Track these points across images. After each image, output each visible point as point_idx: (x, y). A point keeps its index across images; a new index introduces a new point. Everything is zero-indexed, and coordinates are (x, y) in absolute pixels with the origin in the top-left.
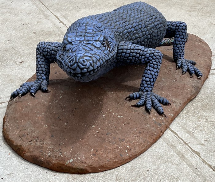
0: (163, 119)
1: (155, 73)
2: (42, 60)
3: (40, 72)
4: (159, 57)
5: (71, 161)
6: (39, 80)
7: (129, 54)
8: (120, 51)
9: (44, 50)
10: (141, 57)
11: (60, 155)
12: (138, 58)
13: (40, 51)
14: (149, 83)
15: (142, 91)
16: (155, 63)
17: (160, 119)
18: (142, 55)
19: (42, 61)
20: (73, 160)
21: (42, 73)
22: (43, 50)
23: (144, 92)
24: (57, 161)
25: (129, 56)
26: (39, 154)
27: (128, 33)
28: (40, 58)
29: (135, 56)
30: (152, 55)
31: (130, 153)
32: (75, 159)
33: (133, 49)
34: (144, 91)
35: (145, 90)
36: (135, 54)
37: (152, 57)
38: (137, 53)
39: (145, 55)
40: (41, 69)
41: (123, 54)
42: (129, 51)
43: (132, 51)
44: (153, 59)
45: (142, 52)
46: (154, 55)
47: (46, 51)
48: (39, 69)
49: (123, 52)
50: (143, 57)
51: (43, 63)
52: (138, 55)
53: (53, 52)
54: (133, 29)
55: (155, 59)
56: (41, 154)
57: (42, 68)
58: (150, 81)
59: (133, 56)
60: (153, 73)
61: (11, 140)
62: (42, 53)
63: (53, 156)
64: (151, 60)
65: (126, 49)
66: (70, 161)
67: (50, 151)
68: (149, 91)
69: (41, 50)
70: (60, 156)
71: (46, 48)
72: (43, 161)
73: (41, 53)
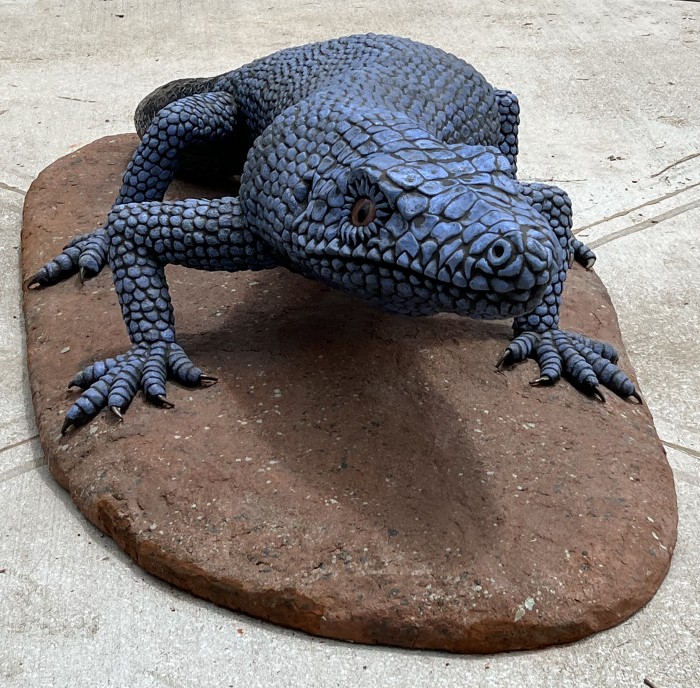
2: (147, 270)
3: (149, 315)
5: (529, 604)
6: (155, 345)
9: (154, 233)
11: (481, 592)
13: (132, 240)
14: (552, 298)
15: (534, 328)
19: (146, 275)
20: (535, 600)
21: (156, 318)
22: (145, 236)
23: (541, 333)
24: (478, 614)
26: (389, 605)
28: (135, 263)
30: (549, 203)
32: (539, 593)
34: (539, 328)
35: (543, 326)
37: (548, 212)
40: (151, 304)
44: (553, 217)
47: (162, 237)
48: (144, 306)
51: (153, 281)
53: (198, 236)
55: (557, 219)
56: (398, 602)
57: (153, 300)
61: (219, 578)
62: (143, 245)
63: (455, 602)
66: (527, 607)
67: (429, 587)
69: (136, 236)
70: (483, 596)
71: (159, 224)
72: (418, 625)
73: (136, 246)
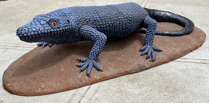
0: (87, 78)
1: (97, 48)
4: (102, 39)
7: (85, 33)
8: (81, 31)
10: (91, 36)
12: (90, 37)
14: (93, 54)
16: (98, 42)
17: (85, 78)
18: (92, 36)
25: (85, 35)
27: (95, 21)
29: (88, 35)
30: (98, 37)
31: (41, 91)
33: (88, 31)
36: (88, 34)
37: (97, 38)
38: (89, 34)
39: (94, 36)
41: (82, 33)
42: (85, 32)
43: (87, 32)
44: (98, 39)
45: (92, 33)
46: (99, 37)
49: (82, 32)
50: (93, 37)
52: (90, 35)
54: (99, 19)
55: (99, 40)
58: (93, 53)
59: (87, 35)
60: (96, 48)
64: (97, 40)
65: (84, 30)
68: (92, 59)
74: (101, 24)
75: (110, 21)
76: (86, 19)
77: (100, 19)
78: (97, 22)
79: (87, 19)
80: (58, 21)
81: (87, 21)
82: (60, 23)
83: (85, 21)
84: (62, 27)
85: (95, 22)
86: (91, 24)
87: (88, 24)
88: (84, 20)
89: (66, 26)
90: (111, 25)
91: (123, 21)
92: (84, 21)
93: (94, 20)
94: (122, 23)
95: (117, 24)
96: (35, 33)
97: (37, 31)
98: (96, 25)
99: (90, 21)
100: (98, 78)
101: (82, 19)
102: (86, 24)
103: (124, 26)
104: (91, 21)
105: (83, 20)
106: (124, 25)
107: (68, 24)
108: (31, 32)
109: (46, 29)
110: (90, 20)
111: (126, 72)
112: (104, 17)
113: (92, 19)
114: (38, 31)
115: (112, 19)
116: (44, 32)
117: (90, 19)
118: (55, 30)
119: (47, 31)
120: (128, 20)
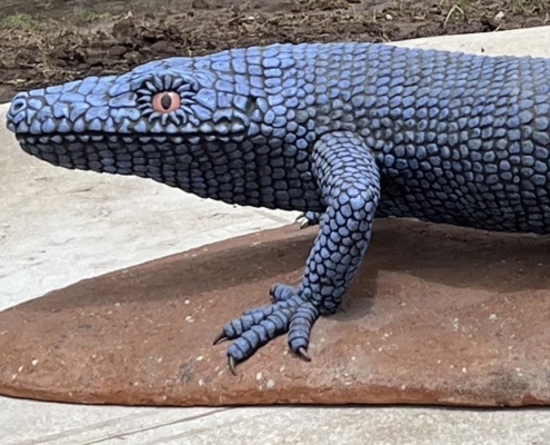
0: (221, 373)
7: (317, 169)
8: (313, 155)
10: (324, 186)
17: (217, 368)
18: (326, 184)
29: (320, 181)
30: (333, 190)
31: (21, 377)
33: (326, 160)
36: (321, 175)
37: (331, 197)
38: (323, 173)
39: (328, 186)
41: (313, 165)
42: (319, 161)
43: (323, 162)
45: (329, 173)
46: (333, 194)
49: (313, 159)
50: (326, 190)
52: (323, 180)
54: (408, 113)
60: (317, 246)
65: (319, 154)
74: (410, 142)
75: (446, 131)
76: (357, 104)
77: (414, 117)
78: (397, 129)
79: (360, 108)
80: (191, 90)
81: (358, 113)
82: (197, 102)
83: (352, 112)
84: (196, 121)
85: (392, 128)
86: (374, 131)
87: (359, 128)
88: (348, 107)
89: (224, 120)
90: (446, 150)
91: (499, 138)
92: (347, 112)
93: (389, 116)
94: (495, 149)
95: (470, 150)
96: (57, 127)
97: (69, 120)
98: (391, 139)
99: (371, 118)
100: (271, 384)
101: (338, 103)
102: (350, 129)
103: (505, 164)
104: (377, 116)
105: (341, 108)
106: (503, 163)
107: (237, 114)
108: (47, 117)
109: (113, 118)
110: (374, 112)
111: (416, 391)
112: (429, 108)
113: (382, 111)
114: (73, 119)
115: (455, 124)
116: (99, 129)
117: (374, 106)
118: (157, 128)
119: (115, 124)
120: (530, 138)
